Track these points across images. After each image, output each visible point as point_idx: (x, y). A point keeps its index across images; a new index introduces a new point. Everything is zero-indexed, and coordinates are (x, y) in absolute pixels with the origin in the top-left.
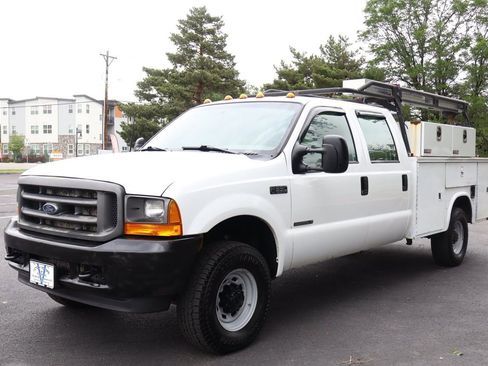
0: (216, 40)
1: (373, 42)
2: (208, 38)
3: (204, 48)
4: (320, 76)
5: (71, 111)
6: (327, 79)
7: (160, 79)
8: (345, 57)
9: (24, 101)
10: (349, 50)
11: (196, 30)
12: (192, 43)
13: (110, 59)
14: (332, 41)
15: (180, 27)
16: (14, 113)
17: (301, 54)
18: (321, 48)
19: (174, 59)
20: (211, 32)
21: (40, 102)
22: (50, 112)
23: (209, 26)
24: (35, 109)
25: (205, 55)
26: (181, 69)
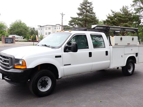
0: (90, 9)
1: (135, 7)
2: (88, 8)
3: (87, 11)
4: (119, 18)
5: (55, 29)
6: (121, 19)
7: (75, 20)
8: (127, 12)
9: (44, 26)
10: (128, 10)
11: (85, 6)
12: (84, 10)
13: (63, 15)
14: (123, 7)
15: (80, 6)
16: (41, 29)
17: (114, 11)
18: (120, 9)
19: (79, 14)
20: (89, 6)
21: (48, 26)
22: (50, 29)
23: (88, 5)
24: (46, 28)
25: (87, 13)
26: (81, 17)
